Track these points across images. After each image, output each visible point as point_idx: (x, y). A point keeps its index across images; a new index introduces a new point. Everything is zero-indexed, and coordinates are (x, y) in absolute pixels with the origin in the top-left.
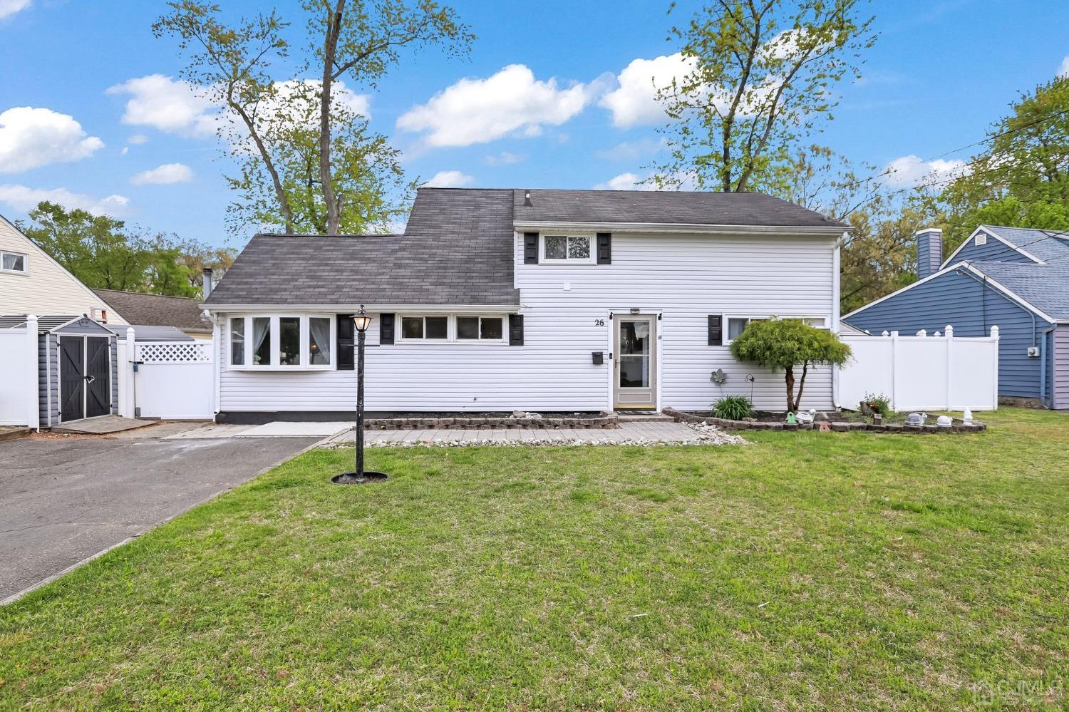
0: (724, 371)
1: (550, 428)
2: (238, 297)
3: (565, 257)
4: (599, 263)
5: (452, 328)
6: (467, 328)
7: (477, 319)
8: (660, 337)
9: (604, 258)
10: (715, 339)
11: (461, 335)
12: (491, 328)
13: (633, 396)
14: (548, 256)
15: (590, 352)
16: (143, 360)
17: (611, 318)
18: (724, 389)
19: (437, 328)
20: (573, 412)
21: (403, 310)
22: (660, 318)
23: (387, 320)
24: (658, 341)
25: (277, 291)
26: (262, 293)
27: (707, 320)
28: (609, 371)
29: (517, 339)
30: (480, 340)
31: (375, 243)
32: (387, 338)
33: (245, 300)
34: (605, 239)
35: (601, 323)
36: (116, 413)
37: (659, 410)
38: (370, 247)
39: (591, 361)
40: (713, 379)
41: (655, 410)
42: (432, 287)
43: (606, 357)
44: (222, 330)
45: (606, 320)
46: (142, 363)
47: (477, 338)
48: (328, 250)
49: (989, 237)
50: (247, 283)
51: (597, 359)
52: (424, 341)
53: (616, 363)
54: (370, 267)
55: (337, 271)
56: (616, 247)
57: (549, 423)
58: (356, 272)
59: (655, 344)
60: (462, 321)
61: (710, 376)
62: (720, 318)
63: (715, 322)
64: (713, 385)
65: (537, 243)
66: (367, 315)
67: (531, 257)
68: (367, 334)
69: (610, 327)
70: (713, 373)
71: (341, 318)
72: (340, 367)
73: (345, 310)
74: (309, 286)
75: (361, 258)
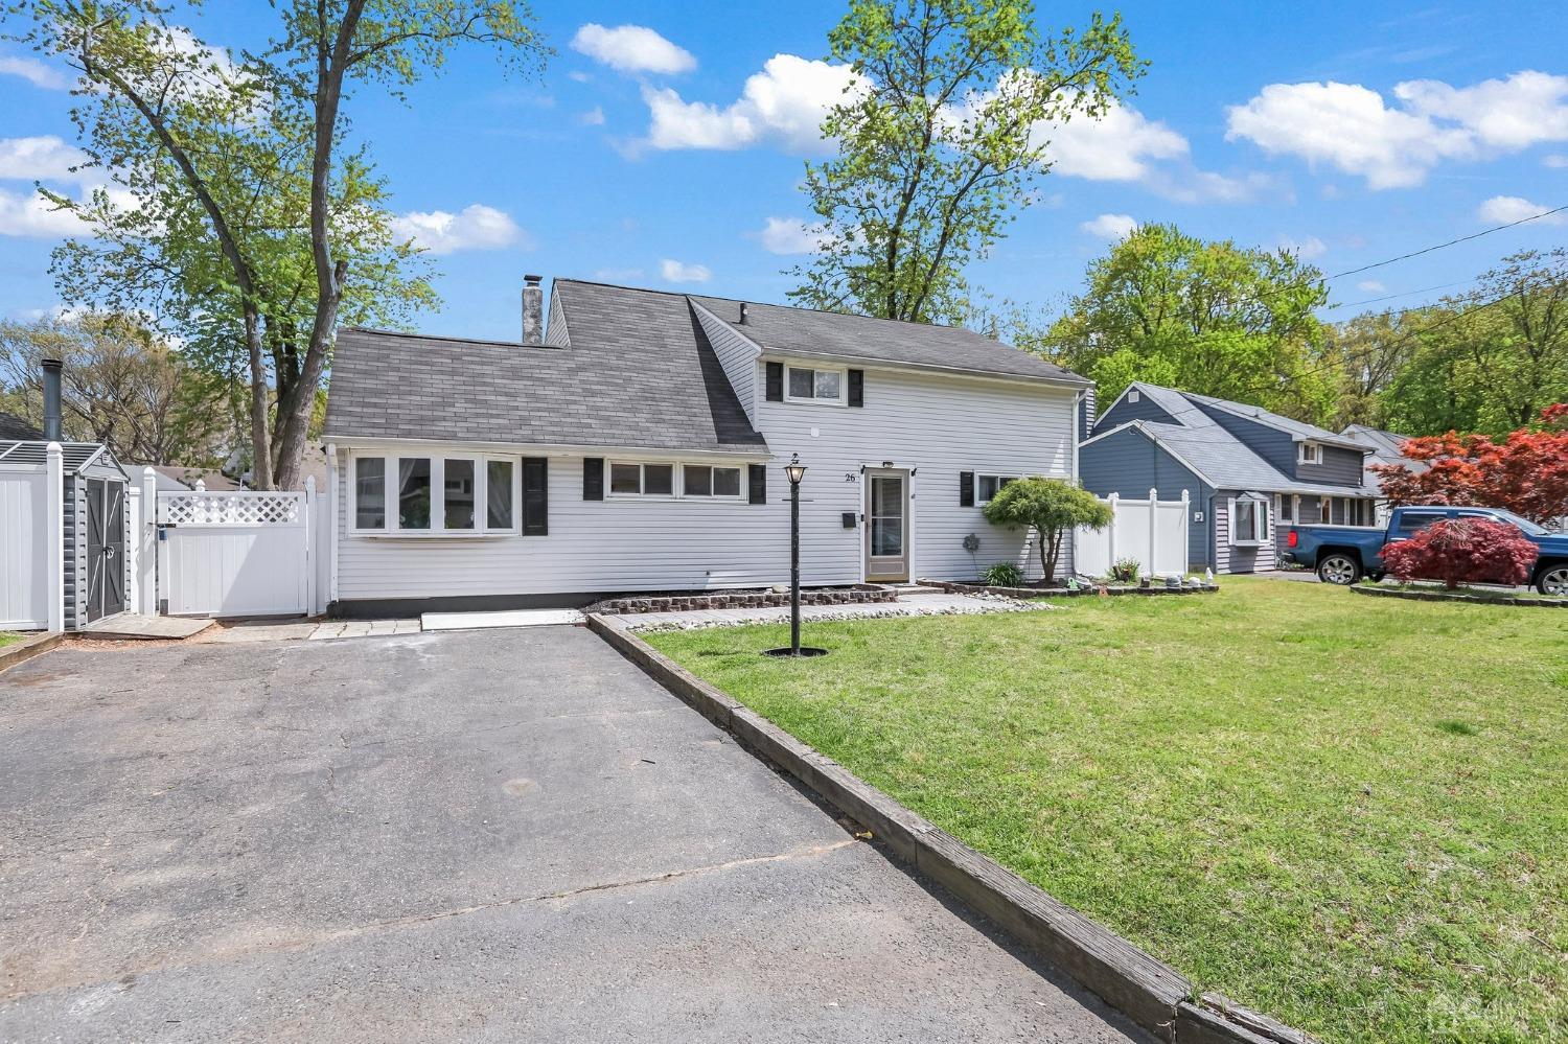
0: (977, 536)
1: (838, 603)
2: (374, 426)
3: (812, 396)
4: (850, 405)
5: (678, 481)
6: (699, 481)
7: (709, 468)
8: (914, 496)
9: (856, 399)
10: (967, 500)
11: (689, 490)
12: (726, 482)
13: (886, 565)
14: (793, 394)
15: (841, 513)
16: (174, 521)
17: (862, 472)
18: (977, 557)
19: (659, 479)
21: (612, 457)
22: (913, 474)
23: (593, 467)
24: (911, 501)
25: (434, 420)
26: (410, 422)
27: (959, 478)
28: (858, 536)
29: (758, 496)
30: (713, 496)
31: (537, 356)
32: (593, 491)
33: (388, 431)
34: (856, 379)
35: (851, 478)
37: (912, 581)
38: (533, 362)
39: (841, 525)
40: (966, 545)
41: (908, 582)
43: (858, 519)
44: (340, 476)
45: (857, 474)
46: (174, 526)
47: (709, 494)
48: (472, 362)
49: (1142, 396)
50: (375, 405)
51: (849, 521)
52: (642, 496)
53: (867, 525)
54: (549, 391)
55: (506, 394)
56: (870, 391)
57: (836, 597)
58: (535, 397)
59: (907, 505)
60: (690, 471)
61: (962, 541)
62: (972, 474)
63: (966, 479)
64: (964, 551)
65: (780, 375)
66: (565, 460)
67: (774, 393)
68: (564, 488)
69: (862, 484)
70: (967, 538)
71: (527, 462)
72: (527, 531)
73: (535, 452)
74: (477, 415)
75: (530, 378)
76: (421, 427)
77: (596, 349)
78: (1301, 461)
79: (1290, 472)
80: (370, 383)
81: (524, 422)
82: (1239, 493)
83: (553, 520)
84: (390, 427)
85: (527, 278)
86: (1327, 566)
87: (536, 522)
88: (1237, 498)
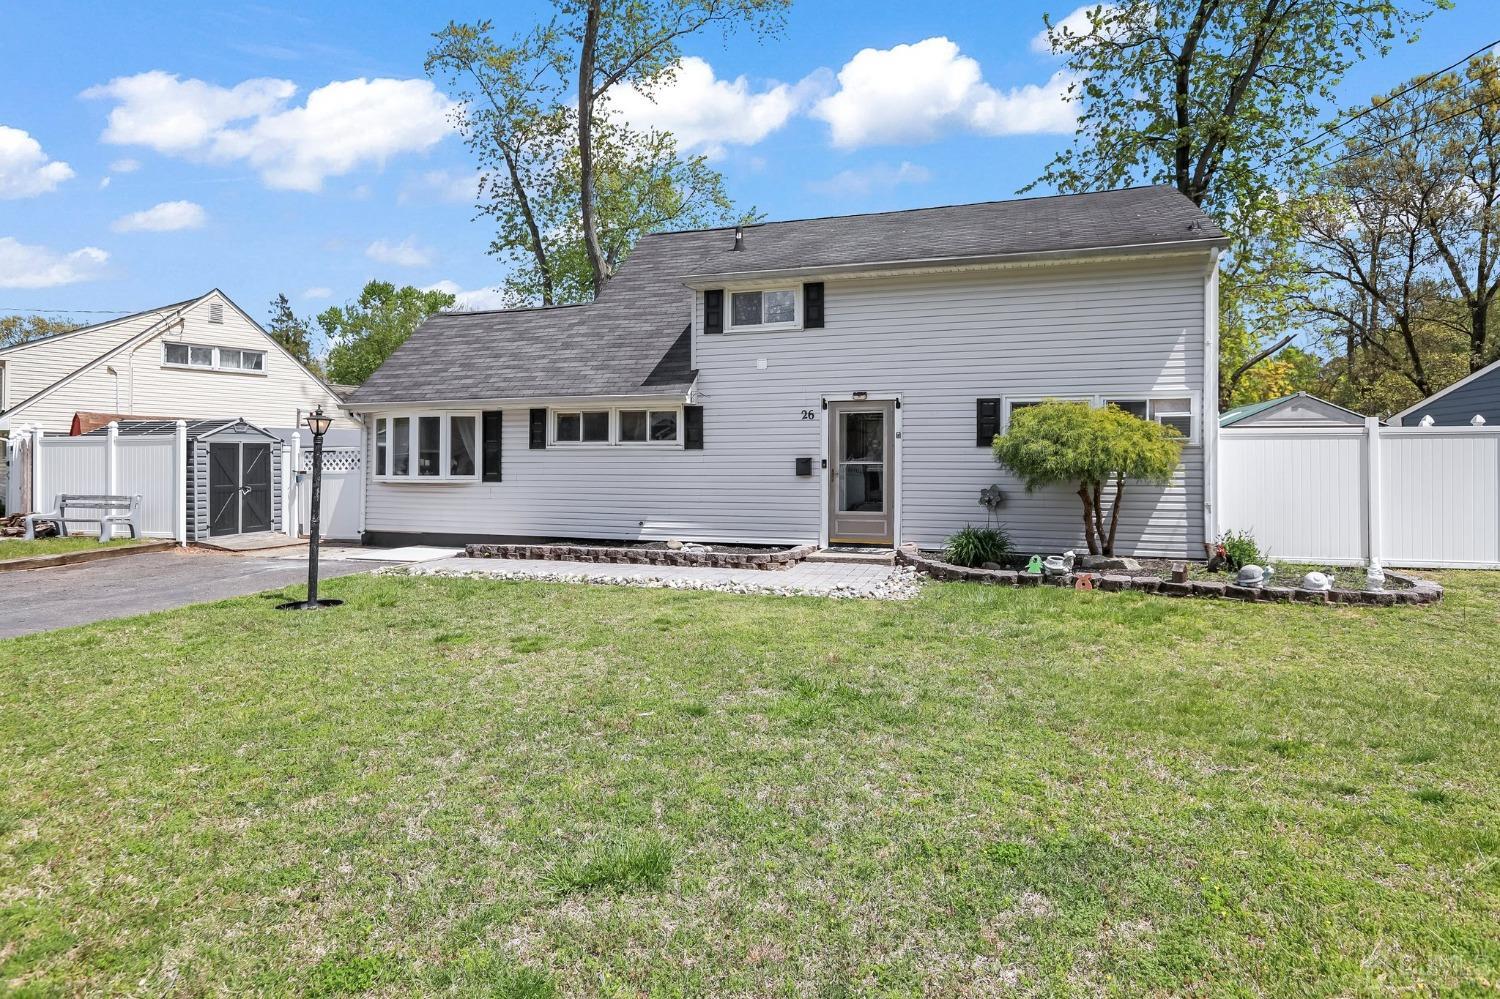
0: (1003, 488)
3: (759, 322)
4: (807, 327)
5: (614, 427)
6: (632, 426)
7: (644, 413)
8: (902, 435)
9: (814, 318)
10: (985, 437)
11: (625, 436)
12: (663, 428)
13: (862, 526)
14: (736, 322)
15: (794, 459)
17: (825, 406)
18: (1002, 517)
19: (596, 427)
21: (555, 407)
22: (898, 406)
23: (538, 417)
24: (898, 442)
25: (421, 385)
27: (975, 407)
28: (821, 485)
29: (694, 440)
30: (649, 442)
32: (537, 440)
33: (388, 397)
35: (809, 415)
36: (279, 530)
37: (897, 548)
39: (794, 471)
40: (983, 501)
41: (891, 546)
42: (593, 372)
43: (816, 465)
45: (819, 410)
47: (644, 439)
51: (804, 467)
52: (581, 444)
53: (832, 474)
56: (832, 306)
59: (891, 446)
60: (625, 416)
61: (979, 495)
62: (997, 402)
63: (988, 409)
64: (983, 509)
65: (721, 303)
66: (516, 412)
67: (713, 325)
68: (515, 437)
69: (825, 424)
70: (984, 492)
71: (486, 415)
72: (486, 478)
73: (493, 406)
83: (505, 468)
87: (493, 470)
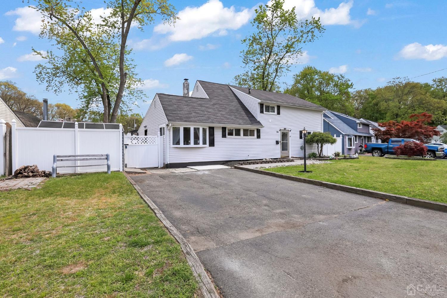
0: (303, 146)
2: (178, 119)
3: (269, 112)
4: (277, 114)
5: (242, 132)
6: (246, 133)
7: (248, 130)
8: (290, 136)
9: (279, 113)
10: (301, 138)
11: (244, 135)
12: (252, 133)
13: (285, 154)
14: (265, 112)
15: (275, 141)
19: (238, 133)
20: (277, 158)
21: (229, 126)
22: (290, 131)
23: (224, 129)
24: (290, 138)
25: (189, 118)
27: (299, 132)
28: (279, 146)
29: (259, 137)
32: (224, 136)
34: (279, 107)
37: (290, 157)
38: (203, 102)
39: (276, 143)
43: (279, 142)
44: (169, 132)
45: (279, 131)
46: (128, 145)
47: (248, 136)
48: (190, 103)
50: (175, 114)
51: (277, 143)
52: (234, 136)
53: (281, 144)
54: (211, 110)
55: (202, 111)
56: (282, 111)
58: (208, 112)
59: (289, 139)
60: (244, 130)
61: (300, 147)
63: (301, 133)
64: (301, 150)
65: (263, 107)
66: (218, 127)
67: (262, 112)
68: (218, 134)
69: (280, 134)
70: (301, 147)
71: (210, 128)
72: (210, 146)
73: (212, 125)
74: (198, 116)
75: (205, 107)
76: (187, 119)
77: (215, 99)
78: (358, 127)
79: (356, 129)
80: (171, 108)
81: (209, 118)
82: (348, 135)
83: (216, 143)
84: (181, 119)
85: (185, 79)
86: (374, 153)
87: (212, 144)
88: (348, 136)
